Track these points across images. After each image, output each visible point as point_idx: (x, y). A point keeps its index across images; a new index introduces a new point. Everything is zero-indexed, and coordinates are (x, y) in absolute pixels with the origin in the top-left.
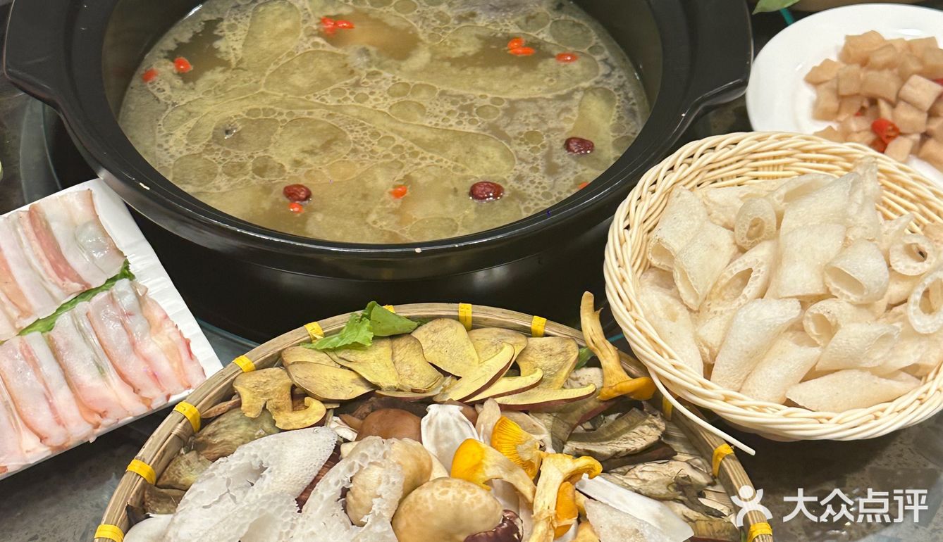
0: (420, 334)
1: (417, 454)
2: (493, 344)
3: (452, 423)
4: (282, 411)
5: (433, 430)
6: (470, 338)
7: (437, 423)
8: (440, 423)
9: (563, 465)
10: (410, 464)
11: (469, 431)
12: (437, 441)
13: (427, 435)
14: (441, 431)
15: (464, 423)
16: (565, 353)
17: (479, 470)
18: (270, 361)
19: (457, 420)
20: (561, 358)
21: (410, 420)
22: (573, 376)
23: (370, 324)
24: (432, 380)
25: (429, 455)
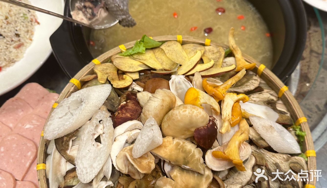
0: (163, 47)
1: (169, 95)
2: (192, 50)
3: (182, 82)
4: (115, 80)
5: (174, 85)
6: (183, 48)
7: (176, 82)
8: (177, 82)
9: (233, 97)
10: (167, 99)
11: (189, 85)
12: (177, 89)
13: (172, 87)
14: (178, 85)
15: (186, 82)
16: (219, 52)
17: (198, 100)
18: (106, 60)
19: (184, 81)
20: (218, 54)
21: (164, 82)
22: (224, 61)
23: (144, 44)
24: (171, 65)
25: (174, 96)
